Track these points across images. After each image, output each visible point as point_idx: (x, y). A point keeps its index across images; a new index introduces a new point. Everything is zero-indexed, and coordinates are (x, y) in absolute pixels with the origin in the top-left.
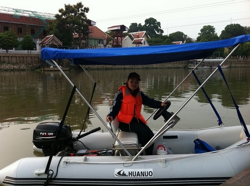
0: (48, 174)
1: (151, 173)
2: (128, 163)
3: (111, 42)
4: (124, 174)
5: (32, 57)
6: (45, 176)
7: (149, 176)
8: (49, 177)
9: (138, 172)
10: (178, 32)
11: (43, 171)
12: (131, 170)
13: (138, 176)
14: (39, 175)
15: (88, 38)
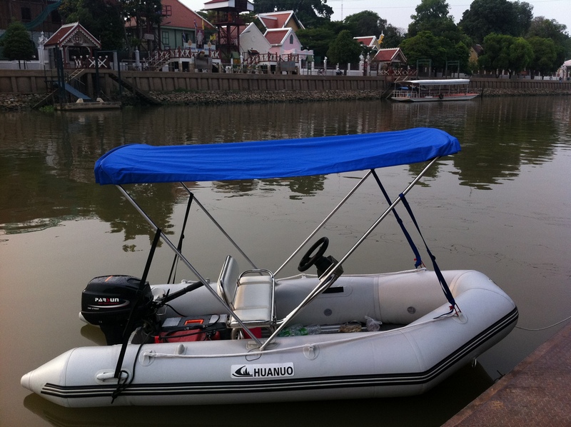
0: (120, 379)
1: (290, 370)
2: (254, 355)
3: (214, 37)
4: (246, 374)
5: (29, 78)
6: (115, 382)
7: (286, 374)
8: (122, 382)
9: (270, 369)
10: (366, 12)
11: (111, 373)
12: (257, 366)
13: (270, 376)
14: (104, 380)
15: (159, 29)
